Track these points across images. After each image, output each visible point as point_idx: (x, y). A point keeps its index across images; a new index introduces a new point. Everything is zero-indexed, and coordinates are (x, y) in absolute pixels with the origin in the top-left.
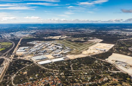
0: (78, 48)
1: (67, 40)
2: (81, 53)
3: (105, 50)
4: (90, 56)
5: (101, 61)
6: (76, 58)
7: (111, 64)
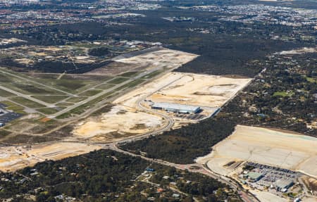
0: (52, 106)
2: (67, 131)
3: (199, 111)
4: (113, 147)
5: (173, 171)
6: (33, 162)
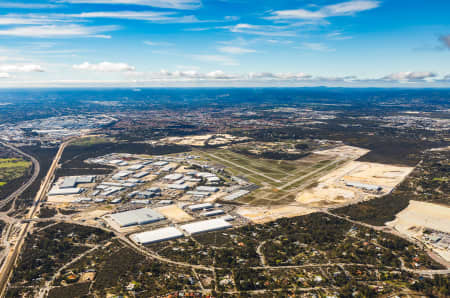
0: (278, 181)
1: (233, 150)
2: (292, 198)
3: (380, 189)
4: (325, 211)
5: (372, 231)
6: (274, 219)
7: (409, 244)
